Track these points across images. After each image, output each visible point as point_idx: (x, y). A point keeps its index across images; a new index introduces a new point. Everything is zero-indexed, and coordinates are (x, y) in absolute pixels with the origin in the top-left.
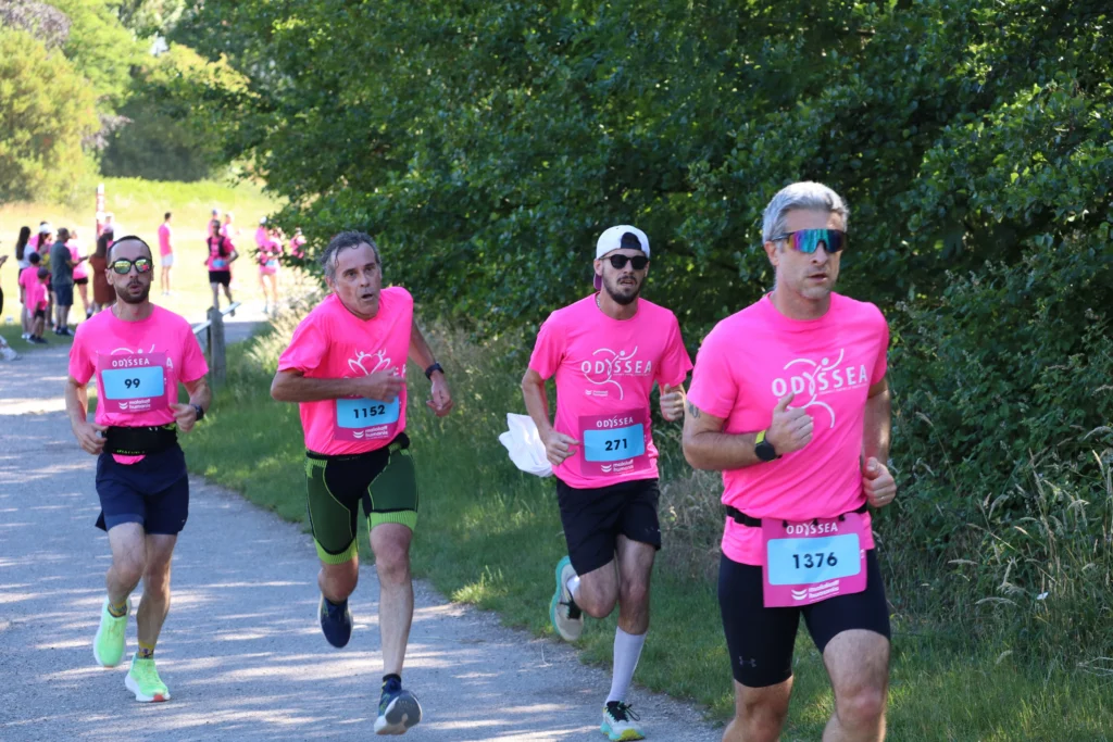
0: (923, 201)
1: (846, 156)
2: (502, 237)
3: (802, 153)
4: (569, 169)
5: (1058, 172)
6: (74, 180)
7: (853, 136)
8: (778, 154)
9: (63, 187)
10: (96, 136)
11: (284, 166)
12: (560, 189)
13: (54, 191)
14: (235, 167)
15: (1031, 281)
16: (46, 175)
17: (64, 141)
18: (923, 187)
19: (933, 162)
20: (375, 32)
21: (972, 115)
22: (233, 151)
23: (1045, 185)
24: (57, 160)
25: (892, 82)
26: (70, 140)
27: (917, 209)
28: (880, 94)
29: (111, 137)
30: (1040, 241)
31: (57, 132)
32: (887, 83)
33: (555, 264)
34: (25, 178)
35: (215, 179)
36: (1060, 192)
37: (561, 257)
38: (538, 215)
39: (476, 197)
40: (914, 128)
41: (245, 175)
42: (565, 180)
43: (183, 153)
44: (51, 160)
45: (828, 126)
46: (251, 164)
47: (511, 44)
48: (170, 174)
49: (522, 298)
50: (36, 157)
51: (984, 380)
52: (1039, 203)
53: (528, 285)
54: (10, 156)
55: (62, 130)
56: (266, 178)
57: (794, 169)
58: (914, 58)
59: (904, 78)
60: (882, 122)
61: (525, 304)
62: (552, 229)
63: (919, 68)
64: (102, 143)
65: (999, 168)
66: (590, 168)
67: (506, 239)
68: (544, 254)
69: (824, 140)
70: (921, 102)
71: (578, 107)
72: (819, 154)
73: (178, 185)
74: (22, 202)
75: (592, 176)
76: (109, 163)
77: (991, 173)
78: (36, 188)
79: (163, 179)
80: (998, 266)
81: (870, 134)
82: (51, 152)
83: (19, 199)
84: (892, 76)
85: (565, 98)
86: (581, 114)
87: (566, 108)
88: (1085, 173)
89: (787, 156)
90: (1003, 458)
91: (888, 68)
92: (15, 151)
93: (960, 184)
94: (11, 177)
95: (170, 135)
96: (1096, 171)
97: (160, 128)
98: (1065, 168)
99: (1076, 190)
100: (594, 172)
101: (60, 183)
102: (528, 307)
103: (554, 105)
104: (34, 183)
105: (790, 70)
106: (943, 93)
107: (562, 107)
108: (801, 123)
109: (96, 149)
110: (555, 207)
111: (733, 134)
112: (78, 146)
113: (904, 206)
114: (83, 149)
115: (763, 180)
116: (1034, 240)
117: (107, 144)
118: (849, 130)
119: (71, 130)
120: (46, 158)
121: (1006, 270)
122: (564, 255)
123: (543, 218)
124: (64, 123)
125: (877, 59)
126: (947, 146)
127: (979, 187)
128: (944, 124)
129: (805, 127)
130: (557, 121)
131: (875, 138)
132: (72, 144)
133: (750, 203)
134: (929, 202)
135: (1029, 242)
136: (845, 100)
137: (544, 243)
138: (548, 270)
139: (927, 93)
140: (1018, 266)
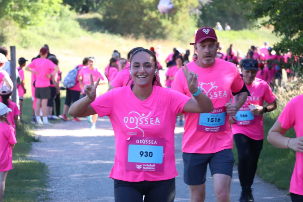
6: (185, 29)
9: (180, 32)
10: (196, 9)
11: (284, 19)
13: (175, 34)
14: (260, 21)
16: (172, 28)
17: (181, 11)
22: (259, 13)
24: (178, 20)
26: (184, 10)
29: (203, 9)
31: (178, 7)
34: (164, 28)
35: (250, 29)
41: (264, 24)
43: (235, 17)
44: (175, 20)
46: (267, 18)
50: (168, 19)
54: (156, 19)
55: (181, 6)
56: (275, 25)
64: (198, 12)
74: (161, 40)
76: (201, 21)
78: (168, 33)
82: (175, 16)
83: (160, 38)
92: (159, 16)
94: (157, 28)
95: (230, 8)
97: (225, 5)
101: (178, 30)
104: (167, 31)
109: (195, 15)
112: (187, 14)
114: (190, 15)
117: (201, 13)
119: (184, 5)
120: (173, 19)
124: (181, 3)
132: (185, 13)
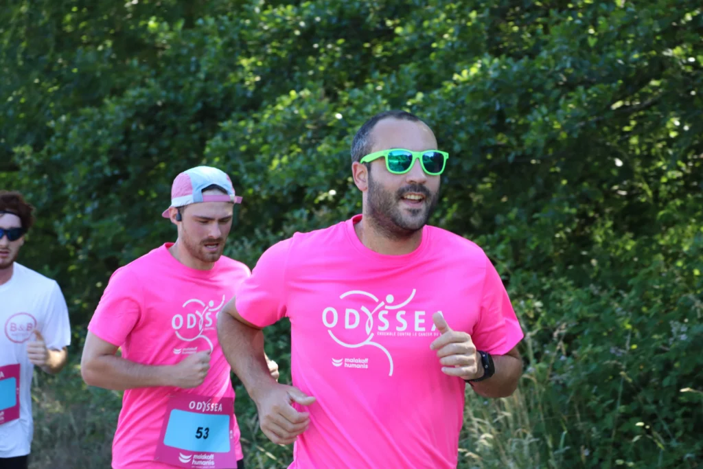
1: (144, 145)
3: (109, 141)
5: (309, 159)
7: (151, 128)
8: (90, 141)
19: (213, 151)
21: (243, 114)
25: (181, 87)
28: (172, 95)
30: (297, 214)
32: (178, 88)
36: (310, 175)
40: (199, 124)
45: (130, 120)
52: (294, 184)
58: (198, 67)
59: (191, 84)
60: (173, 118)
63: (202, 76)
65: (264, 156)
69: (127, 132)
70: (205, 104)
72: (123, 142)
77: (259, 159)
80: (265, 234)
81: (164, 128)
84: (181, 82)
88: (329, 161)
89: (97, 144)
91: (178, 76)
96: (337, 159)
98: (314, 156)
99: (322, 173)
105: (98, 74)
106: (222, 96)
108: (108, 117)
116: (292, 214)
118: (147, 124)
121: (270, 236)
125: (170, 68)
126: (225, 138)
127: (250, 170)
128: (222, 121)
129: (111, 120)
131: (168, 132)
135: (288, 215)
136: (143, 100)
139: (208, 96)
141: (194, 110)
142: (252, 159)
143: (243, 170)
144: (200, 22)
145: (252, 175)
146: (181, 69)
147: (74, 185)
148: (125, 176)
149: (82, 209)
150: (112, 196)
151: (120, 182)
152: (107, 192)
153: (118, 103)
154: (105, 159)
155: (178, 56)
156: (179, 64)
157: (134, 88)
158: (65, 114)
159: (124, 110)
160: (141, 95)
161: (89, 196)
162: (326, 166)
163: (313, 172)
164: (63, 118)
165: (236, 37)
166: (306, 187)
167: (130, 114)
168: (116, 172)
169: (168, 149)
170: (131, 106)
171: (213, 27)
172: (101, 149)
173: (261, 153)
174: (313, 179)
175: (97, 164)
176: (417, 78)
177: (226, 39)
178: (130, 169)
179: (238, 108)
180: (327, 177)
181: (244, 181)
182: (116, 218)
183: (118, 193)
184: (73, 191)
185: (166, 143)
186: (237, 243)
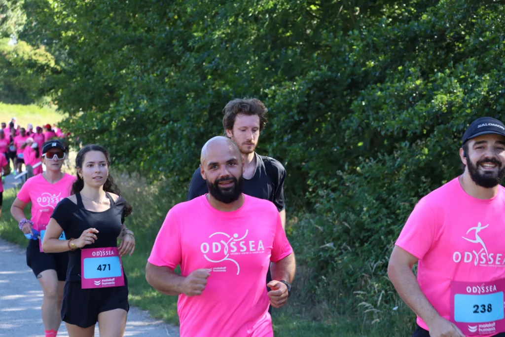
0: (352, 124)
1: (317, 103)
2: (162, 136)
3: (298, 101)
4: (193, 105)
5: (409, 114)
7: (321, 93)
8: (287, 101)
12: (189, 114)
15: (397, 163)
18: (352, 118)
20: (104, 39)
21: (374, 86)
23: (404, 120)
27: (348, 128)
28: (334, 75)
30: (403, 145)
33: (186, 149)
36: (410, 123)
37: (188, 145)
38: (179, 126)
39: (151, 117)
40: (349, 91)
42: (191, 109)
45: (310, 89)
47: (169, 46)
48: (16, 101)
49: (170, 164)
51: (376, 208)
52: (401, 128)
53: (173, 158)
57: (294, 108)
60: (334, 88)
61: (171, 167)
62: (185, 133)
65: (384, 111)
66: (203, 105)
67: (163, 137)
68: (181, 144)
69: (308, 96)
70: (352, 79)
71: (198, 76)
72: (306, 101)
73: (20, 106)
75: (204, 108)
77: (381, 113)
79: (13, 103)
80: (383, 155)
81: (329, 93)
85: (193, 72)
86: (199, 80)
87: (193, 76)
88: (421, 115)
89: (291, 102)
90: (382, 244)
91: (338, 63)
93: (368, 117)
96: (426, 114)
98: (412, 112)
99: (417, 122)
100: (204, 106)
102: (173, 168)
103: (188, 75)
106: (363, 75)
107: (191, 76)
110: (186, 123)
111: (267, 91)
113: (344, 126)
115: (280, 112)
116: (400, 144)
118: (320, 91)
121: (387, 158)
122: (190, 145)
123: (180, 127)
125: (334, 59)
127: (374, 119)
128: (362, 90)
130: (189, 82)
131: (331, 95)
133: (274, 123)
134: (354, 125)
135: (397, 145)
136: (318, 77)
137: (181, 139)
138: (182, 151)
139: (355, 75)
140: (392, 156)
141: (346, 84)
142: (377, 113)
143: (371, 119)
144: (350, 32)
145: (376, 122)
146: (340, 59)
147: (278, 126)
148: (306, 120)
149: (282, 138)
150: (298, 132)
151: (304, 123)
152: (296, 129)
153: (303, 79)
154: (295, 111)
155: (339, 52)
156: (339, 56)
157: (313, 70)
158: (274, 85)
159: (307, 83)
160: (317, 75)
161: (286, 132)
162: (419, 119)
163: (411, 121)
164: (273, 88)
165: (370, 41)
166: (408, 130)
167: (310, 86)
168: (302, 118)
169: (331, 105)
170: (311, 80)
171: (357, 36)
172: (293, 105)
173: (382, 110)
174: (411, 125)
175: (291, 113)
176: (476, 66)
177: (365, 42)
178: (309, 117)
179: (372, 82)
180: (419, 125)
181: (373, 125)
182: (300, 145)
183: (302, 130)
184: (277, 129)
185: (330, 102)
186: (367, 160)
